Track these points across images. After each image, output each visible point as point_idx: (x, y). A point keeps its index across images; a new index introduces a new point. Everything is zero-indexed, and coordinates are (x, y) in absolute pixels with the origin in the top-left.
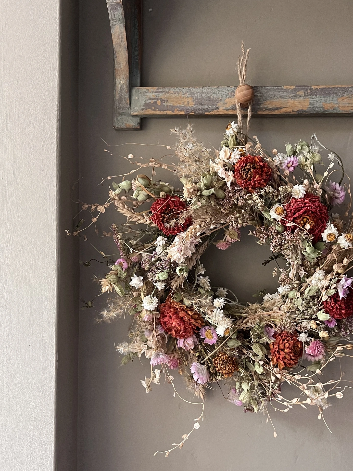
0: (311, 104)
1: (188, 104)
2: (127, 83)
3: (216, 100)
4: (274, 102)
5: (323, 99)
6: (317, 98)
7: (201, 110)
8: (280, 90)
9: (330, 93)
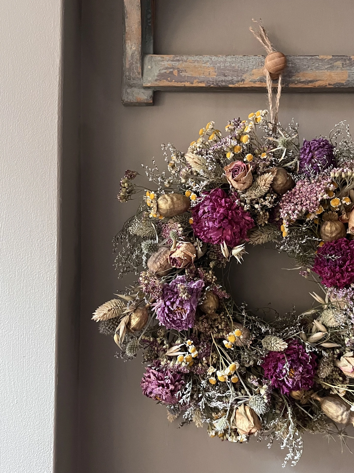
0: (350, 76)
1: (209, 74)
2: (140, 49)
3: (242, 71)
4: (306, 74)
7: (225, 81)
8: (315, 60)
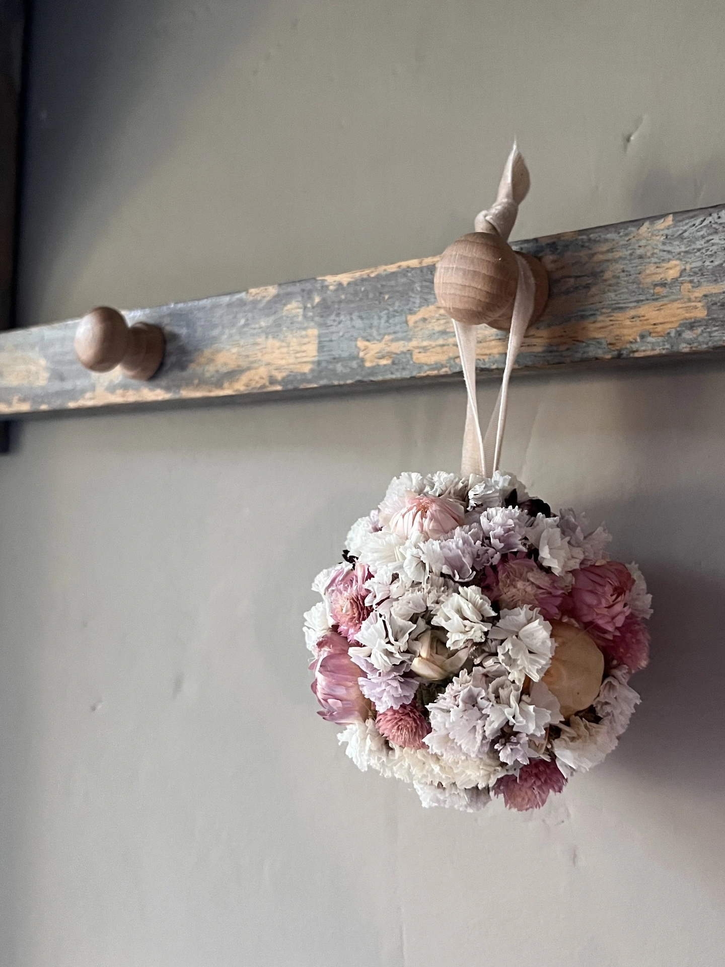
0: (323, 347)
4: (218, 352)
5: (358, 323)
6: (340, 323)
7: (61, 395)
8: (236, 305)
9: (382, 295)
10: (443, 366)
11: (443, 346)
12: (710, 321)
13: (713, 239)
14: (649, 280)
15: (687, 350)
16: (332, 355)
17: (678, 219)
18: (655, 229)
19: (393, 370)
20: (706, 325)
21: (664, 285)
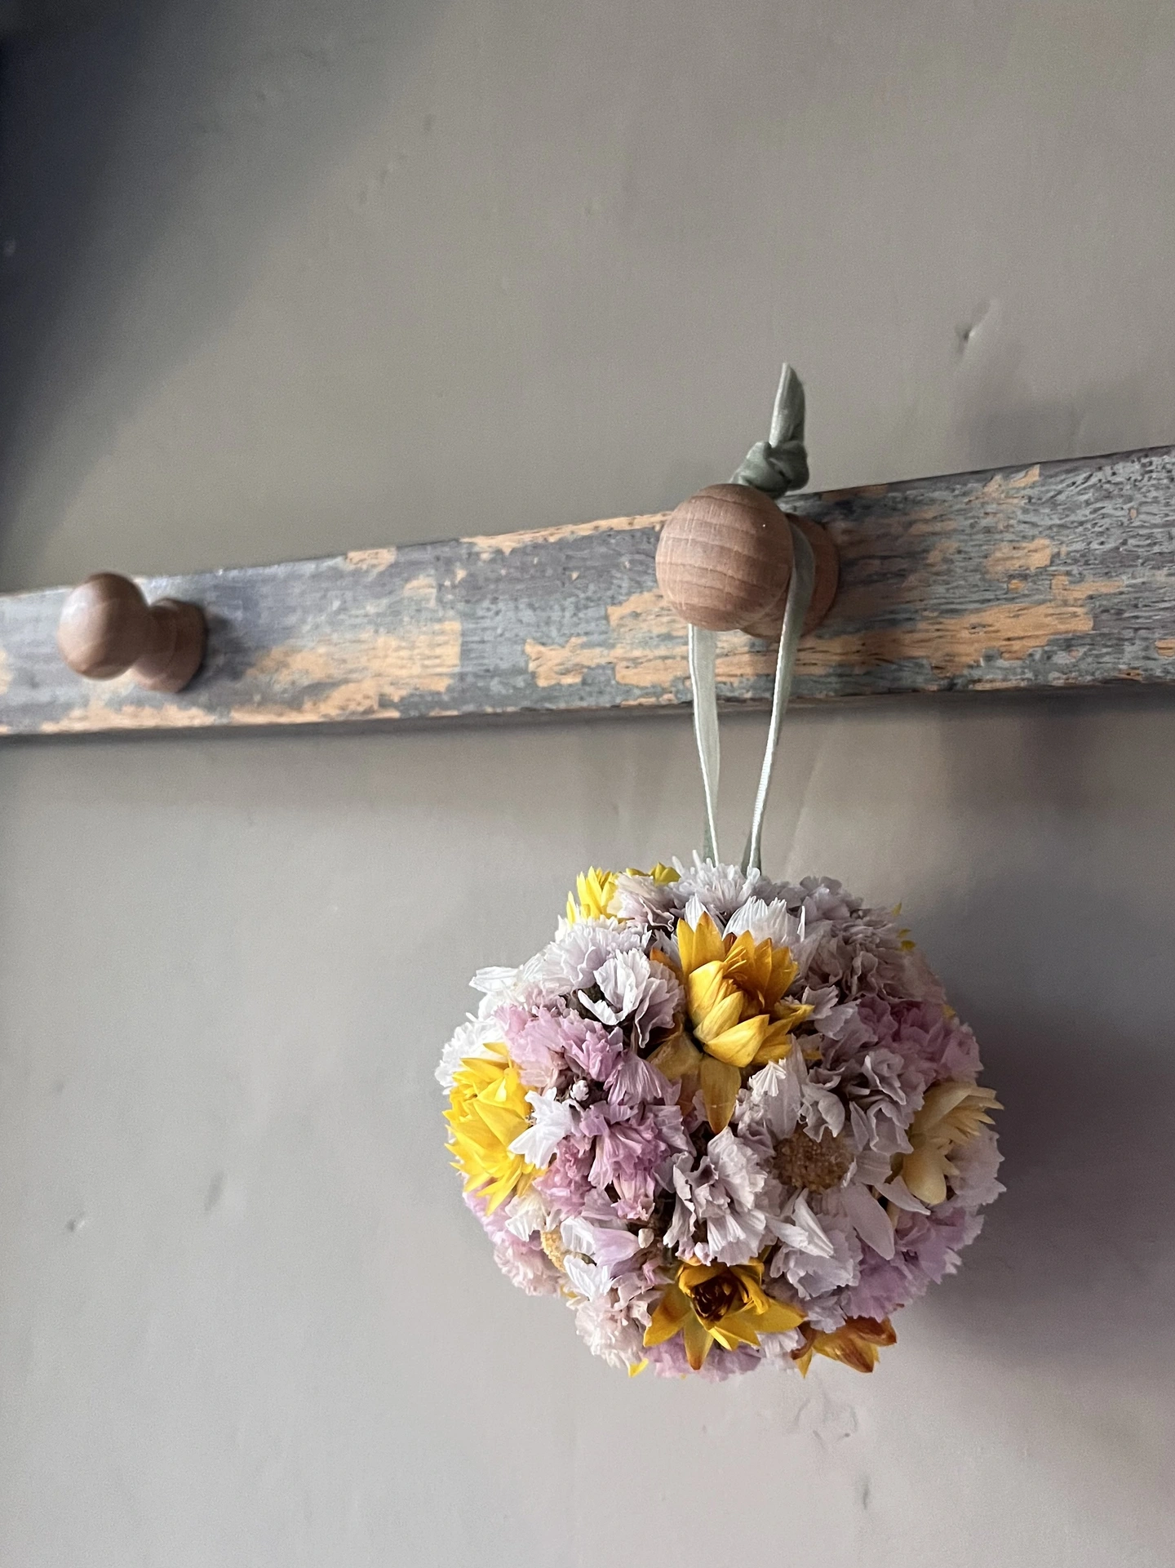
0: (470, 651)
4: (296, 652)
5: (527, 615)
6: (497, 613)
7: (31, 711)
8: (327, 578)
9: (567, 573)
10: (665, 691)
11: (665, 658)
12: (1099, 639)
13: (1104, 507)
14: (999, 568)
15: (1060, 683)
16: (485, 665)
17: (1048, 473)
18: (1010, 486)
19: (583, 693)
20: (1093, 645)
21: (1024, 577)
